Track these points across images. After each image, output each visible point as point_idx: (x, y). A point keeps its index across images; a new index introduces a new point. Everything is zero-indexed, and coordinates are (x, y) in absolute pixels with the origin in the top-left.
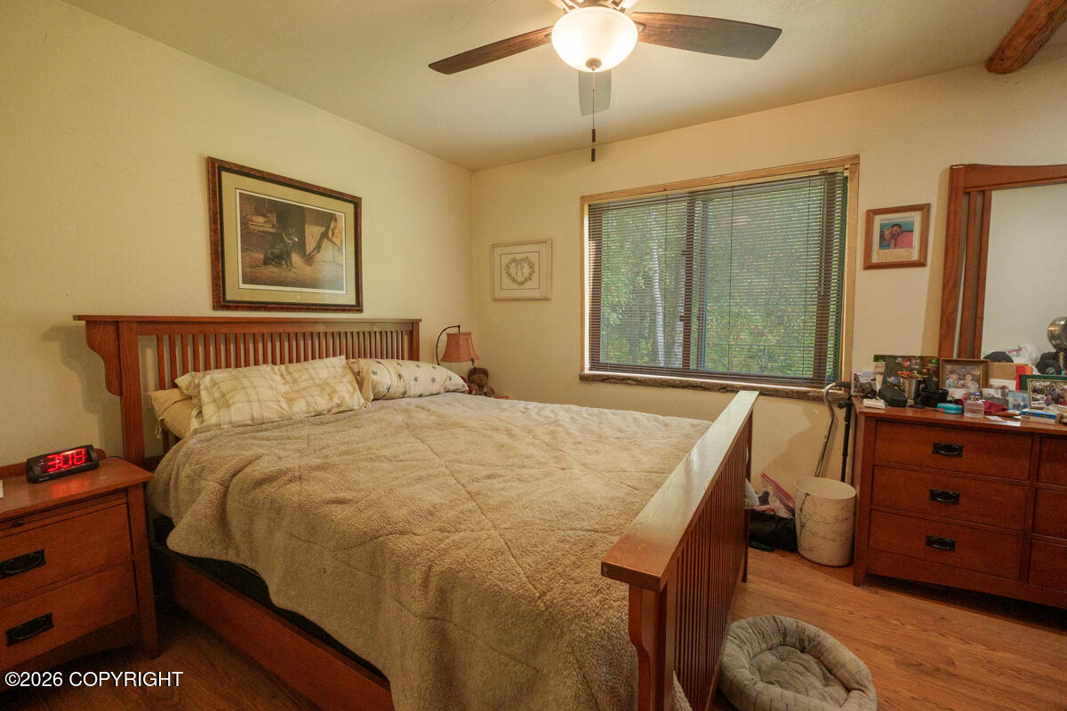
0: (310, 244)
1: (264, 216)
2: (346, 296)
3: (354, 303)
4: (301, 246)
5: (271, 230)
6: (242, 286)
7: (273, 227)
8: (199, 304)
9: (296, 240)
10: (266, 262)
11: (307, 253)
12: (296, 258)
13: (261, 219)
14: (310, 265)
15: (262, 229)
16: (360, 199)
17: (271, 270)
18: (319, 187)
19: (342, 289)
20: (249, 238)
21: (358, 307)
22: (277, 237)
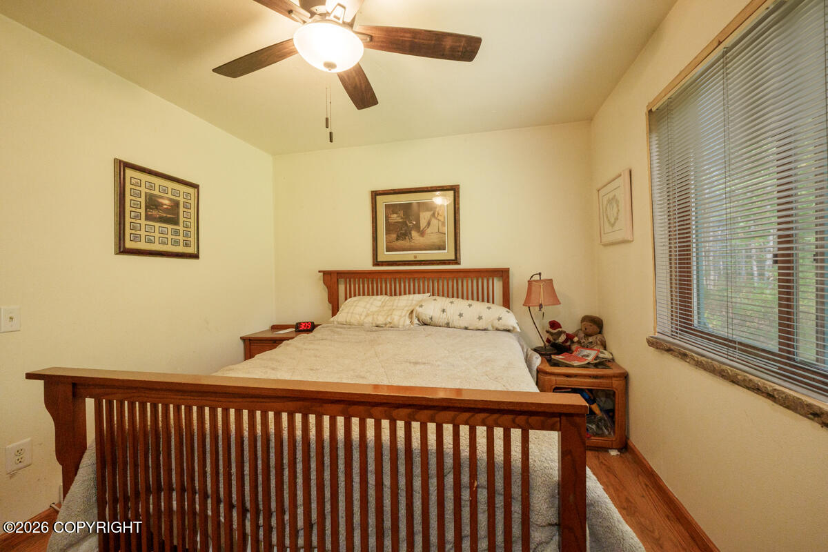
0: (423, 224)
1: (396, 213)
2: (448, 254)
3: (453, 258)
4: (417, 227)
5: (400, 220)
6: (385, 253)
7: (402, 218)
8: (366, 264)
9: (414, 223)
10: (397, 239)
11: (422, 229)
12: (414, 234)
13: (395, 216)
14: (423, 237)
15: (396, 221)
16: (459, 185)
17: (401, 243)
18: (427, 188)
19: (445, 249)
20: (390, 228)
21: (456, 261)
22: (405, 223)
